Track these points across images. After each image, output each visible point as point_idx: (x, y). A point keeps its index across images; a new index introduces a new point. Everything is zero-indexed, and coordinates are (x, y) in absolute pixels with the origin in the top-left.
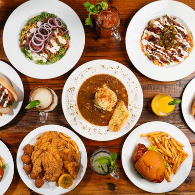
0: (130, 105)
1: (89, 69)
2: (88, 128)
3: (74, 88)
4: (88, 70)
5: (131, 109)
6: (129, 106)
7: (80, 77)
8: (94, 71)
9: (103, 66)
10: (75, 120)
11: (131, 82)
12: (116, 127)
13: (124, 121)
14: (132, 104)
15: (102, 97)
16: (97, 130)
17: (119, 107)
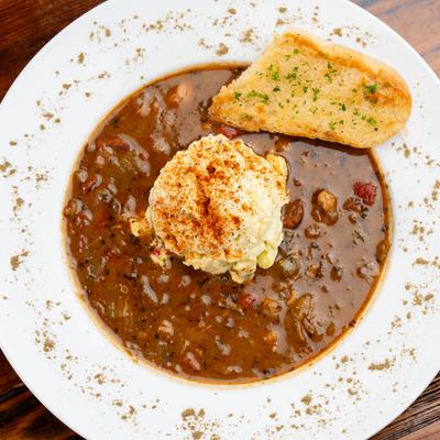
0: (224, 50)
1: (49, 346)
2: (419, 276)
3: (188, 413)
4: (58, 352)
5: (247, 37)
6: (233, 57)
7: (111, 392)
8: (55, 314)
9: (15, 262)
10: (386, 365)
11: (78, 71)
12: (382, 92)
13: (332, 54)
14: (215, 38)
15: (210, 220)
16: (421, 214)
17: (252, 111)
